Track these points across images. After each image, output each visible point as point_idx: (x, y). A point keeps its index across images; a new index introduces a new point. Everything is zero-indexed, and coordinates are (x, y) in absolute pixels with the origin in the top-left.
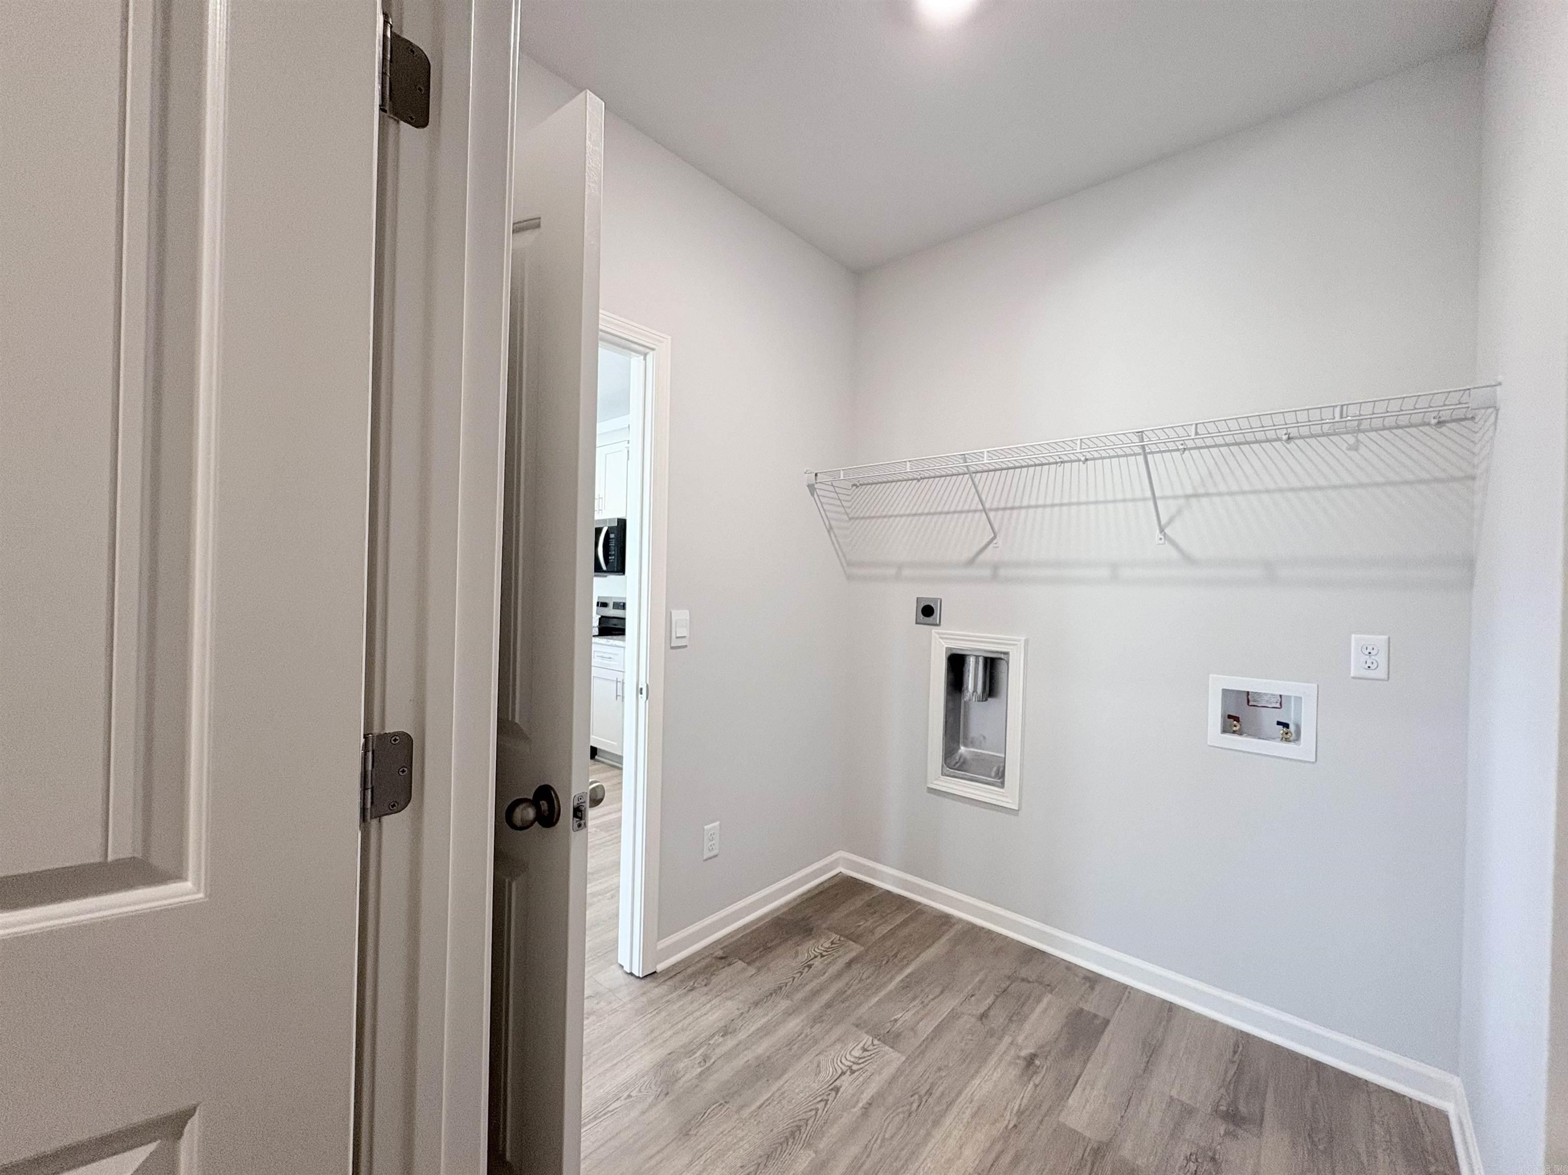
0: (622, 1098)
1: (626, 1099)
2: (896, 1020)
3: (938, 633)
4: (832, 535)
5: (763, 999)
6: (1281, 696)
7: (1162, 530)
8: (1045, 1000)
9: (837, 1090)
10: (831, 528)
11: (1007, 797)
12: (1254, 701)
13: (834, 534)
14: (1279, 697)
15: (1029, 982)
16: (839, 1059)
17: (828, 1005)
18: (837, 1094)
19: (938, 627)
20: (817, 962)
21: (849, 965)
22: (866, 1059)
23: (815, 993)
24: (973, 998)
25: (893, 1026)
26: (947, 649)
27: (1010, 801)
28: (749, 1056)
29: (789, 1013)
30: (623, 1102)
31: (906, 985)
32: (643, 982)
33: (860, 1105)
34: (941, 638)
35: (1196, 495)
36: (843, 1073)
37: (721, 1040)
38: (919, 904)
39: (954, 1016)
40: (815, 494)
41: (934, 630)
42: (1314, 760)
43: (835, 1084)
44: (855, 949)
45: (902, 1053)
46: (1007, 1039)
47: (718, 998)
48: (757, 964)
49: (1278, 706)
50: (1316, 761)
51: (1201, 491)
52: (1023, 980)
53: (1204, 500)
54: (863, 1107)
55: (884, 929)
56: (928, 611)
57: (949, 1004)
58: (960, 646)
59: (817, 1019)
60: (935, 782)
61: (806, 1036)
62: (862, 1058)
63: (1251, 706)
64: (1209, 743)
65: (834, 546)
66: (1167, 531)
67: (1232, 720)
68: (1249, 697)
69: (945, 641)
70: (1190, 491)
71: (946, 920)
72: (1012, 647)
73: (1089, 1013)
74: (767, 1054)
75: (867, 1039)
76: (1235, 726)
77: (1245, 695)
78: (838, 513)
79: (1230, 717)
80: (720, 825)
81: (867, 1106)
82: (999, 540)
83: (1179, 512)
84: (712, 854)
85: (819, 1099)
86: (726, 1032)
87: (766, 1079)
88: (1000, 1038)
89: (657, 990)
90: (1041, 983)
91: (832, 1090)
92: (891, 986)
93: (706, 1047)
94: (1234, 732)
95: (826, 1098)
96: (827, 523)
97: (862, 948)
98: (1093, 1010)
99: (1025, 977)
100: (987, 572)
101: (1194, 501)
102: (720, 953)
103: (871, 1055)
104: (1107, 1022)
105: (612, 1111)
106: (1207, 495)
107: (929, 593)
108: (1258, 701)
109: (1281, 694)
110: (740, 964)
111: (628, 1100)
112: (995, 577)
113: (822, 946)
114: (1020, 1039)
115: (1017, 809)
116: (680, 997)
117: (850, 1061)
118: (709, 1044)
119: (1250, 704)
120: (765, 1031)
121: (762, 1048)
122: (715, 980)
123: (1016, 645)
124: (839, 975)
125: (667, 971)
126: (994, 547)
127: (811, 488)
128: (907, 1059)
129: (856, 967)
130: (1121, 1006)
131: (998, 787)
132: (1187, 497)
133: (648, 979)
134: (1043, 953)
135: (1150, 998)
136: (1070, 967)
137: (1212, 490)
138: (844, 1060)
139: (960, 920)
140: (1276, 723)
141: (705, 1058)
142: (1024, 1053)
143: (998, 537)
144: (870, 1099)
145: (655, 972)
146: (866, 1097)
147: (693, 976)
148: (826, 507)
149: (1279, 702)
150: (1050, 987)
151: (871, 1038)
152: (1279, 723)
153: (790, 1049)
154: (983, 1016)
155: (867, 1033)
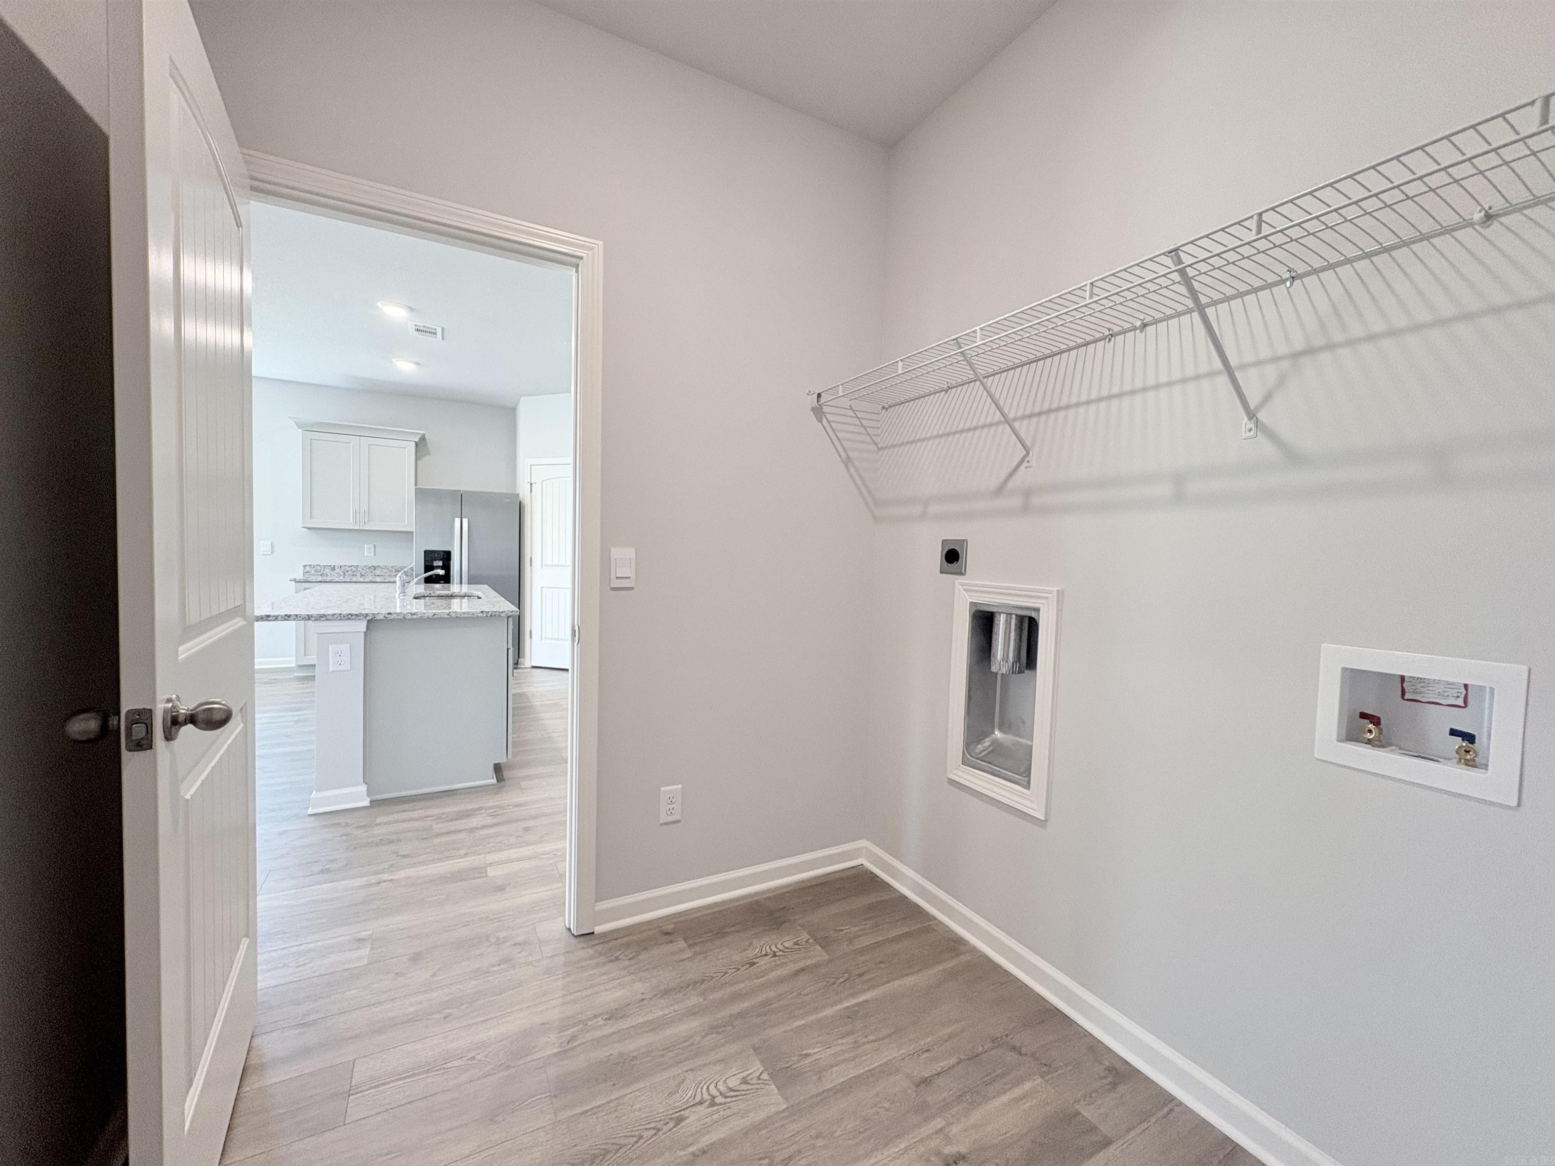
0: (464, 1059)
1: (468, 1060)
2: (807, 1055)
3: (962, 585)
4: (852, 470)
5: (675, 989)
6: (1466, 686)
7: (1251, 415)
8: (1028, 1086)
9: (680, 1120)
10: (848, 457)
11: (1032, 801)
12: (1415, 692)
13: (855, 467)
14: (1463, 688)
15: (1020, 1053)
16: (708, 1083)
17: (741, 1015)
18: (675, 1127)
19: (962, 577)
20: (763, 963)
21: (797, 973)
22: (739, 1093)
23: (738, 997)
24: (926, 1054)
25: (799, 1061)
26: (971, 603)
27: (1036, 808)
28: (616, 1049)
29: (692, 1013)
30: (463, 1063)
31: (851, 1015)
32: (578, 940)
33: (692, 1149)
34: (965, 590)
35: (1310, 351)
36: (701, 1103)
37: (602, 1022)
38: (935, 919)
39: (887, 1070)
40: (824, 418)
41: (959, 580)
42: (1515, 804)
43: (682, 1112)
44: (819, 954)
45: (786, 1099)
46: (939, 1123)
47: (632, 977)
48: (697, 949)
49: (1460, 702)
50: (1519, 805)
51: (1319, 342)
52: (1013, 1048)
53: (1325, 358)
54: (693, 1154)
55: (867, 941)
56: (952, 556)
57: (890, 1053)
58: (988, 600)
59: (714, 1029)
60: (956, 772)
61: (692, 1044)
62: (734, 1091)
63: (1408, 700)
64: (1316, 756)
65: (854, 482)
66: (1261, 416)
67: (1367, 721)
68: (1405, 685)
69: (970, 594)
70: (1299, 344)
71: (955, 944)
72: (1044, 601)
73: (1087, 1121)
74: (635, 1054)
75: (757, 1067)
76: (1370, 731)
77: (1399, 680)
78: (863, 442)
79: (1363, 716)
80: (683, 788)
81: (699, 1153)
82: (1032, 457)
83: (1282, 381)
84: (670, 819)
85: (652, 1125)
86: (613, 1015)
87: (612, 1083)
88: (927, 1120)
89: (584, 952)
90: (1036, 1059)
91: (671, 1119)
92: (829, 1012)
93: (581, 1026)
94: (1369, 742)
95: (659, 1126)
96: (843, 454)
97: (827, 957)
98: (1094, 1120)
99: (1018, 1044)
100: (1017, 502)
101: (1304, 360)
102: (670, 927)
103: (748, 1090)
104: (1106, 1143)
105: (447, 1069)
106: (1330, 347)
107: (954, 533)
108: (1421, 693)
109: (1466, 683)
110: (682, 944)
111: (469, 1062)
112: (1026, 509)
113: (782, 944)
114: (955, 1129)
115: (1042, 818)
116: (598, 965)
117: (718, 1090)
118: (586, 1024)
119: (1406, 697)
120: (654, 1026)
121: (633, 1045)
122: (643, 956)
123: (1047, 598)
124: (781, 981)
125: (604, 935)
126: (1026, 467)
127: (818, 412)
128: (787, 1108)
129: (804, 978)
130: (1144, 1126)
131: (1024, 787)
132: (1296, 356)
133: (582, 939)
134: (1066, 1017)
135: (1204, 1125)
136: (1096, 1048)
137: (1338, 337)
138: (712, 1087)
139: (974, 950)
140: (1448, 731)
141: (573, 1038)
142: (949, 1150)
143: (1031, 454)
144: (707, 1146)
145: (593, 933)
146: (706, 1141)
147: (628, 945)
148: (840, 435)
149: (1463, 696)
150: (1046, 1068)
151: (762, 1069)
152: (1453, 732)
153: (662, 1055)
154: (926, 1081)
155: (762, 1061)
